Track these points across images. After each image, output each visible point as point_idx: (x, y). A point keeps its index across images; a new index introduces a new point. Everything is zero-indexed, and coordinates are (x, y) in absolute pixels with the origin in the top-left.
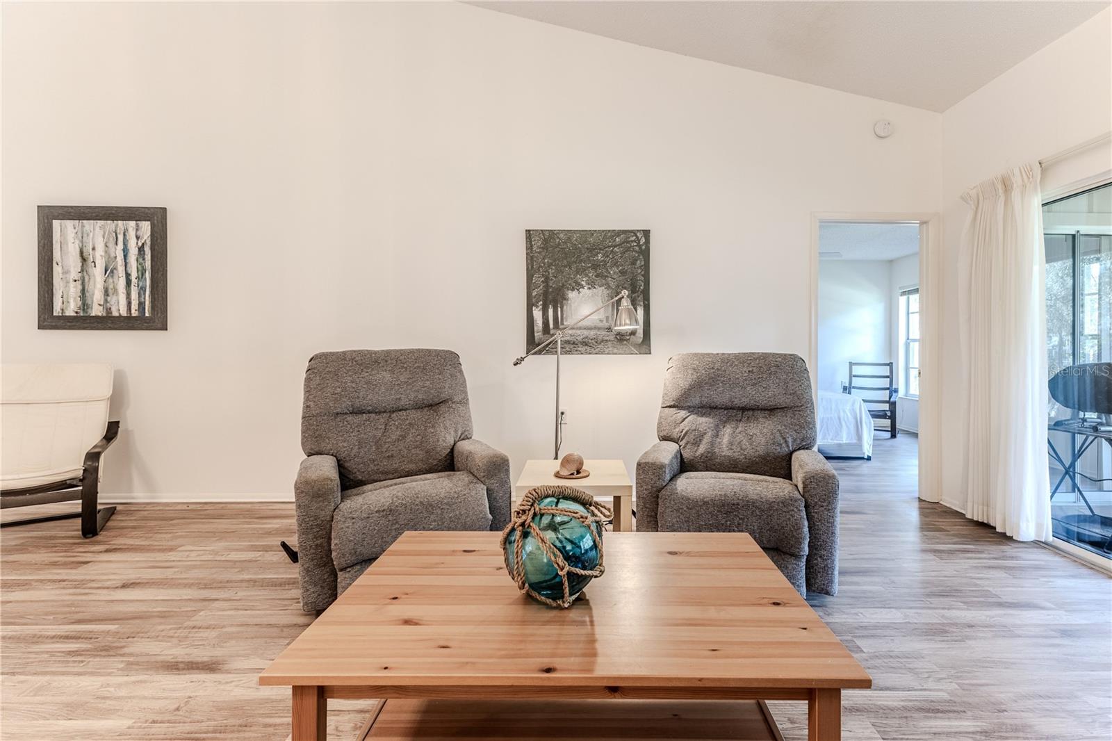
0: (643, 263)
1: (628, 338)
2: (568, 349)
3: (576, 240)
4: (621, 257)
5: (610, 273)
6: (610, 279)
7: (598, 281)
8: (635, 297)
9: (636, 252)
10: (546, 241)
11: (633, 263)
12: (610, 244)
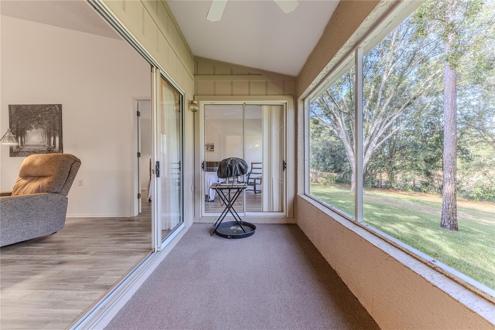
0: (58, 118)
1: (52, 149)
2: (27, 154)
3: (30, 109)
4: (49, 116)
5: (44, 122)
6: (44, 125)
7: (39, 126)
8: (55, 132)
9: (55, 113)
10: (17, 109)
11: (54, 118)
12: (44, 110)
